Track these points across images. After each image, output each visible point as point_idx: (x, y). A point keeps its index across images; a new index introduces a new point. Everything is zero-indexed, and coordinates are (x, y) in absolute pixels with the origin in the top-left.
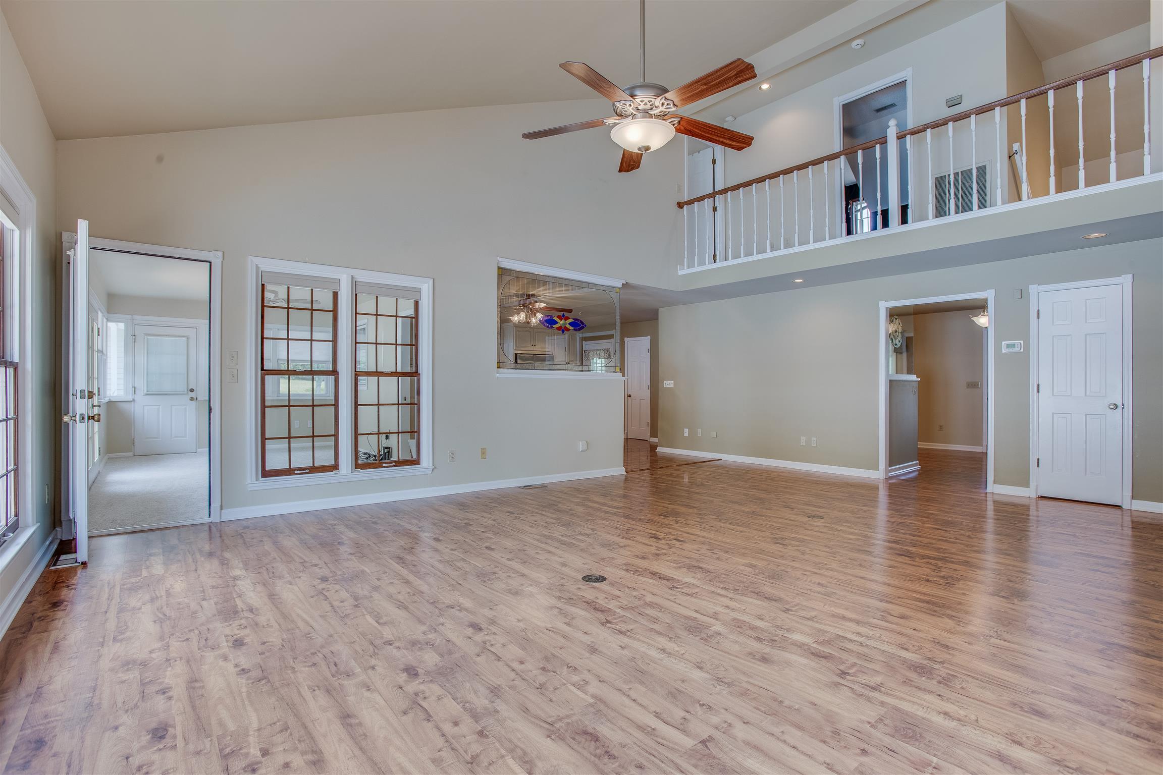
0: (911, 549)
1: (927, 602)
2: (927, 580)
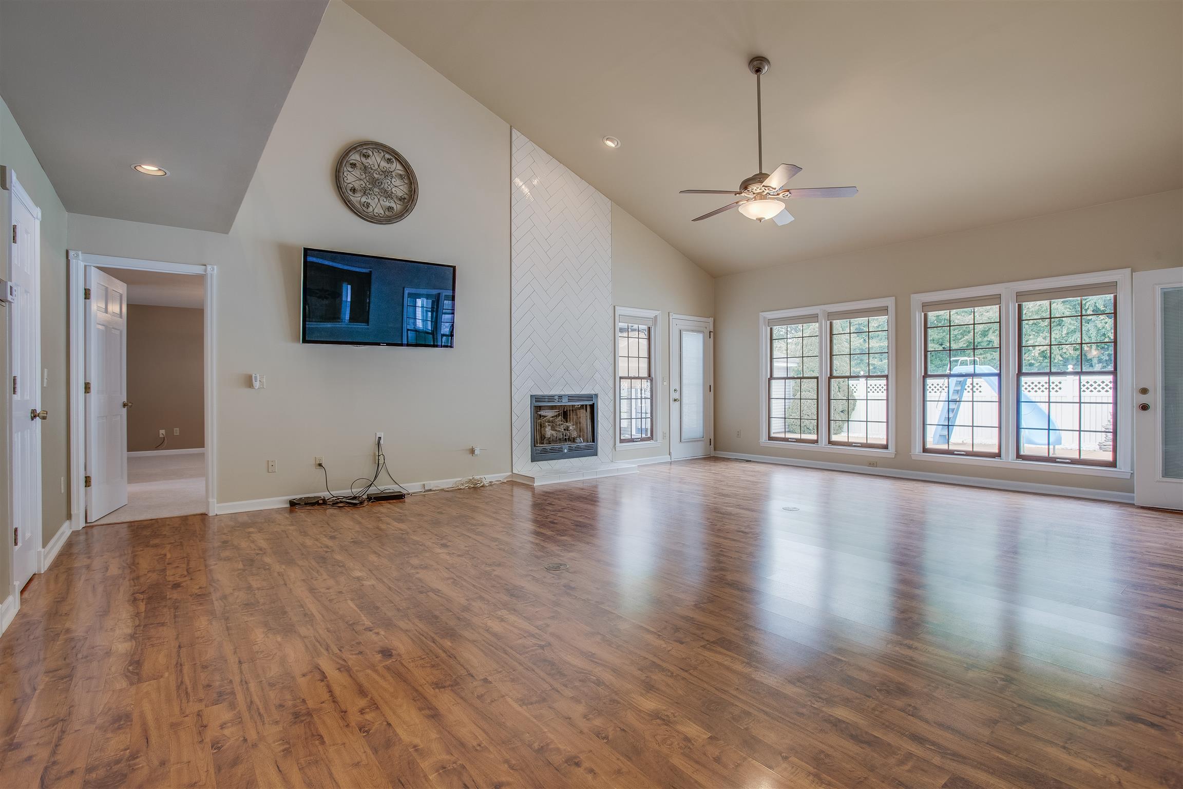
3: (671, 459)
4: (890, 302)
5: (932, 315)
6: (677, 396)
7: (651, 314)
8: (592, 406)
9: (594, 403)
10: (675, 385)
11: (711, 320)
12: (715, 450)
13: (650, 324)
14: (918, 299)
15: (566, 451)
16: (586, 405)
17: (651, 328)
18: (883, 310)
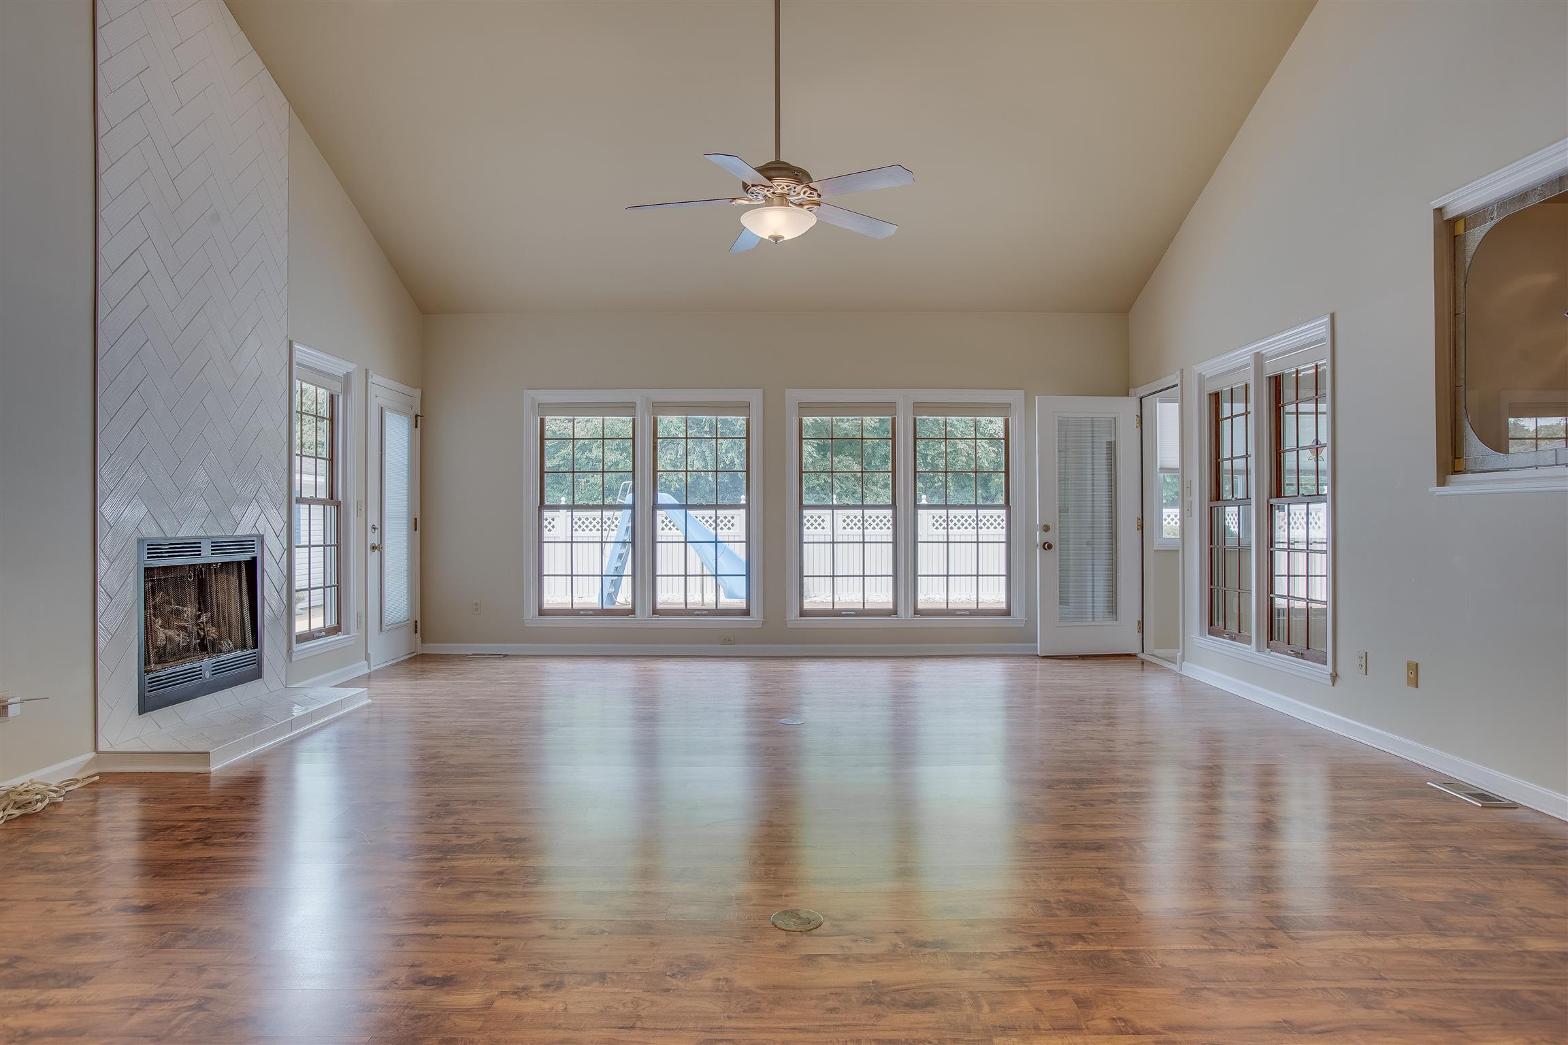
0: (507, 863)
1: (474, 774)
2: (474, 802)
3: (369, 668)
6: (373, 538)
7: (340, 367)
8: (252, 565)
9: (254, 559)
10: (373, 520)
11: (418, 393)
12: (423, 641)
13: (337, 388)
15: (207, 675)
16: (239, 563)
17: (336, 397)
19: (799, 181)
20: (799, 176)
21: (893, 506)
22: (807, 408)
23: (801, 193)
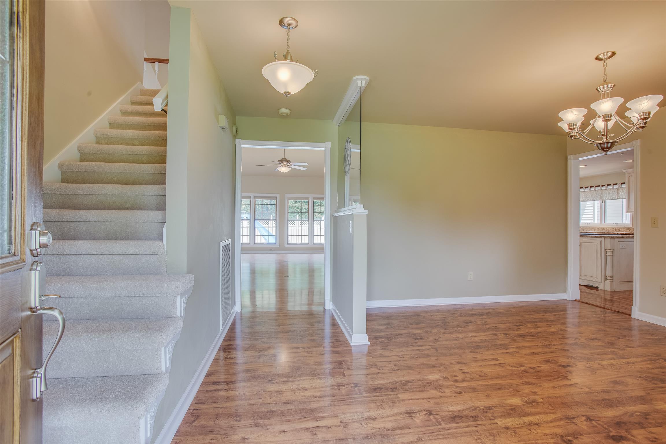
4: (278, 196)
5: (290, 201)
14: (287, 195)
18: (275, 198)
19: (288, 162)
20: (288, 161)
21: (309, 220)
22: (289, 198)
23: (288, 164)
